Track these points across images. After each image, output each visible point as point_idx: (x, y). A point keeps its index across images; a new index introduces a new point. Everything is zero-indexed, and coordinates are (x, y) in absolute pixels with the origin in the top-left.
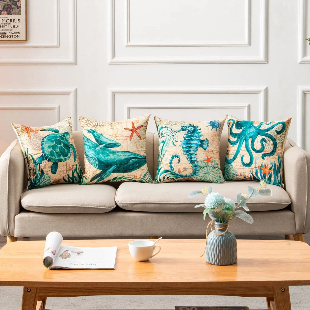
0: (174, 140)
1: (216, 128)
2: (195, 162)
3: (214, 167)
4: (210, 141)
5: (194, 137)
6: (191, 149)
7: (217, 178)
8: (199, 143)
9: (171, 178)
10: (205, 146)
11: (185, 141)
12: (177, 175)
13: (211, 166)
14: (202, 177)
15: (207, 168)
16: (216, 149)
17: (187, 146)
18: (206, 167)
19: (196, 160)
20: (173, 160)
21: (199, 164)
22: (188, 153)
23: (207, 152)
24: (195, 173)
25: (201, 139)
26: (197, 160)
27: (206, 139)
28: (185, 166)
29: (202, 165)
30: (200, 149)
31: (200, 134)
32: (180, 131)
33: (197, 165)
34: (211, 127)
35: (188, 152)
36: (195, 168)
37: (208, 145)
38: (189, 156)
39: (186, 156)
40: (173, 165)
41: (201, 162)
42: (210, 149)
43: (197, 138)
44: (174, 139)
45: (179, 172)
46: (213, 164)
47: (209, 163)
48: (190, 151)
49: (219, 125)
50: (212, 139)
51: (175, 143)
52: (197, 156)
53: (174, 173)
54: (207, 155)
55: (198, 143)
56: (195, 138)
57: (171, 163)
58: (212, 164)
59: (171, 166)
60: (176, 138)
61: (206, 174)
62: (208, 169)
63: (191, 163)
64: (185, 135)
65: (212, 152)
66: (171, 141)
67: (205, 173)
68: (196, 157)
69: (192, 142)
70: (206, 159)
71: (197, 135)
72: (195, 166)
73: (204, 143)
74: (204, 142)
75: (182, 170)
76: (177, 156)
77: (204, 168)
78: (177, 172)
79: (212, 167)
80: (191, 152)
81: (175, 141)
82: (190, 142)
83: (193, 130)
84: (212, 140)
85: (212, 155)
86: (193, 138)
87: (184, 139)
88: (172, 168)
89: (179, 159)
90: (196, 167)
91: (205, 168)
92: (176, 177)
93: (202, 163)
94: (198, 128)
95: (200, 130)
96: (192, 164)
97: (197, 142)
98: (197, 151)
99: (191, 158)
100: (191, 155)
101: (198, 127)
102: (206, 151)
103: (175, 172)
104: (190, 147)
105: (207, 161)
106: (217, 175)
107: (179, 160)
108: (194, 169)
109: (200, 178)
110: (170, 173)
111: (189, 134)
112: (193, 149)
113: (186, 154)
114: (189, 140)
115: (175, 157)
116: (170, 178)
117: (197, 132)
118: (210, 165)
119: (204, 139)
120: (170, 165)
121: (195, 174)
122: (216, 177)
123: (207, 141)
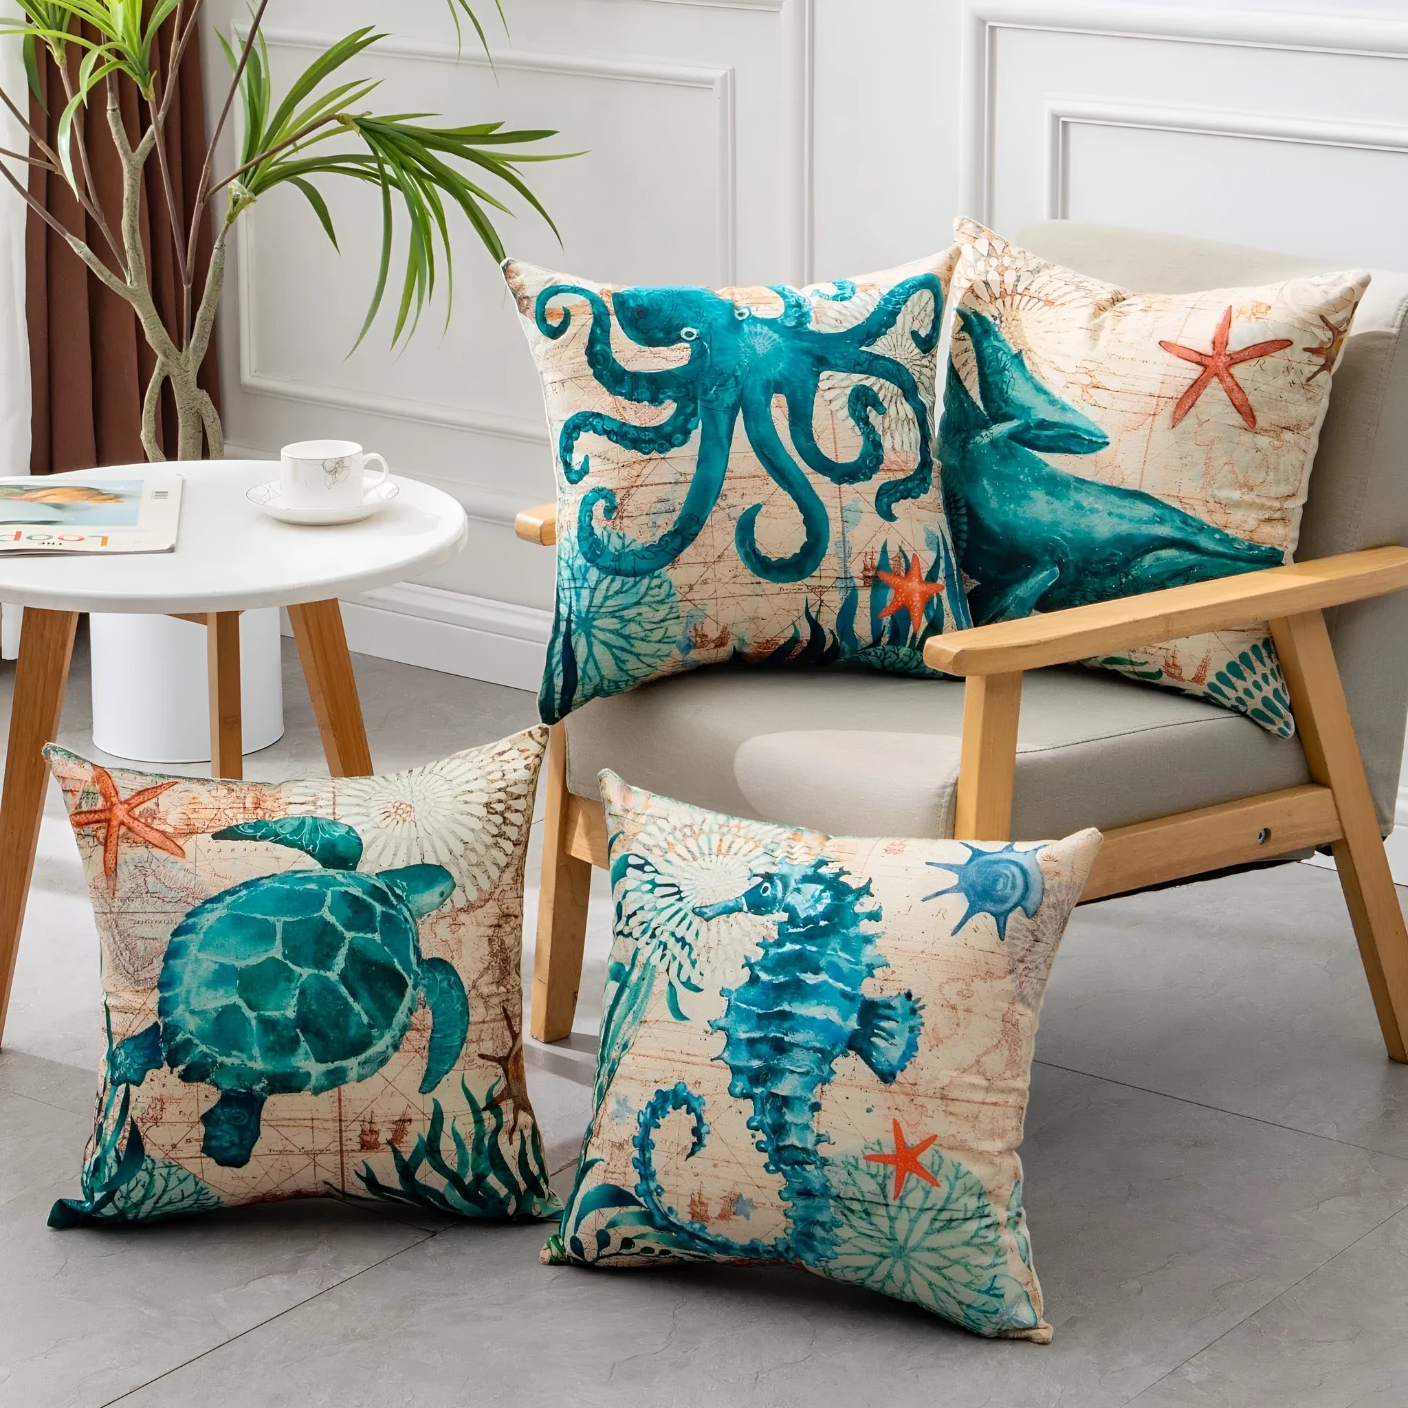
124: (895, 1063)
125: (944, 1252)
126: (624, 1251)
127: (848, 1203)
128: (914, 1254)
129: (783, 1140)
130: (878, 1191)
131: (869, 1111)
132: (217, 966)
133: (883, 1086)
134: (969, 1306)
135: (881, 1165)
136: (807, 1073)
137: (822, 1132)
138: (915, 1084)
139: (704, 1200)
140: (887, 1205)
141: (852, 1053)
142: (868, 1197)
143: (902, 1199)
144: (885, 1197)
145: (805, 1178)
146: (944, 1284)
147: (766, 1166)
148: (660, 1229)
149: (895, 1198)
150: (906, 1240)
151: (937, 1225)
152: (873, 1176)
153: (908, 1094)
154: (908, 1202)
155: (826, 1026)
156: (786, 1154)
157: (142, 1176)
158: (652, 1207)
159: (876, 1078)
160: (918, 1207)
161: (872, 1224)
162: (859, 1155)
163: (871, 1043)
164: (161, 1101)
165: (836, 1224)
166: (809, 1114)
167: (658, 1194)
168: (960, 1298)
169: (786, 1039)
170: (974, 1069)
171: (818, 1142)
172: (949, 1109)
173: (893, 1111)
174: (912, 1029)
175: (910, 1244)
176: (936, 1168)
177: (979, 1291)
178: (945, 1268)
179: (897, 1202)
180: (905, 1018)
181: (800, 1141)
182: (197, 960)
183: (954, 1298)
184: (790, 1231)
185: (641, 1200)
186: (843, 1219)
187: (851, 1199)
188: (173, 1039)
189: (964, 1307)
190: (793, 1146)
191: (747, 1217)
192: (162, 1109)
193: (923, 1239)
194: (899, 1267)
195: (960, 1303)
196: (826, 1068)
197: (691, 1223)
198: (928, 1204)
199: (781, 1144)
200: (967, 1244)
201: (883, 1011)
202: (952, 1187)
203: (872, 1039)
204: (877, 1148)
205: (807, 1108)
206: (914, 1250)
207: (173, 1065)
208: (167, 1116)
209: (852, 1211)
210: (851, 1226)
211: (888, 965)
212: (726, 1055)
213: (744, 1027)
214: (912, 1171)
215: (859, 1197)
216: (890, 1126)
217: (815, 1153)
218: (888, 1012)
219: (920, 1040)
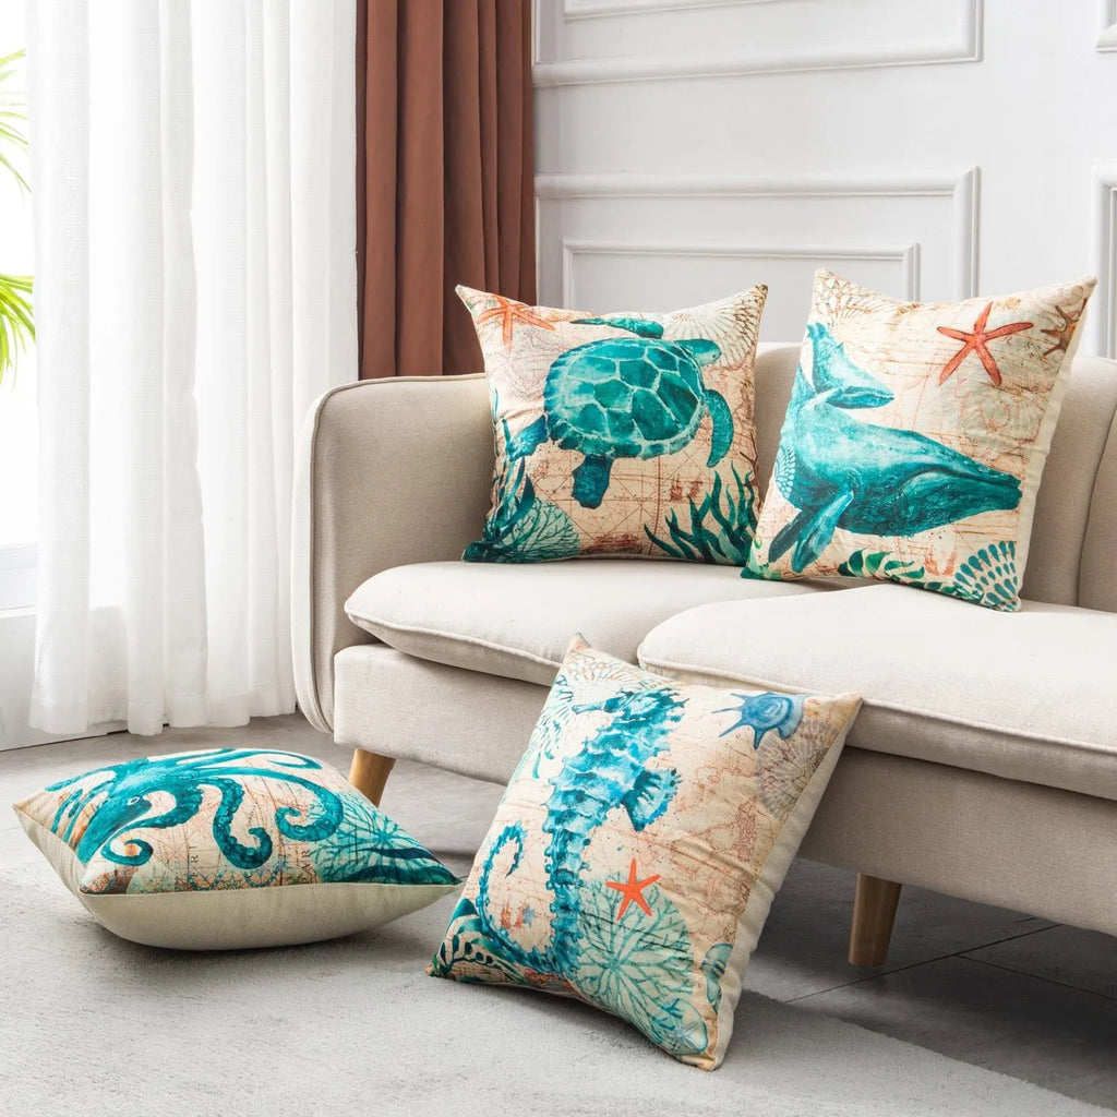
0: (548, 750)
1: (760, 732)
2: (566, 883)
3: (649, 938)
4: (684, 789)
5: (622, 748)
6: (579, 809)
7: (654, 1009)
8: (627, 782)
10: (645, 808)
11: (579, 760)
12: (497, 942)
13: (635, 931)
15: (613, 935)
17: (571, 788)
18: (607, 927)
19: (575, 871)
20: (500, 849)
21: (585, 895)
22: (559, 828)
23: (643, 845)
25: (650, 765)
26: (583, 875)
27: (674, 772)
28: (528, 897)
29: (592, 909)
30: (618, 815)
31: (660, 741)
32: (594, 709)
33: (573, 901)
35: (563, 823)
36: (561, 915)
37: (663, 808)
38: (556, 844)
39: (549, 839)
41: (597, 889)
42: (665, 829)
43: (633, 760)
44: (549, 743)
45: (505, 924)
46: (648, 922)
47: (634, 906)
48: (571, 814)
49: (787, 717)
50: (705, 781)
51: (543, 765)
53: (488, 923)
54: (634, 862)
55: (622, 783)
56: (625, 752)
57: (488, 867)
58: (641, 918)
59: (484, 884)
60: (557, 741)
61: (607, 972)
62: (618, 940)
63: (554, 887)
64: (598, 734)
65: (673, 850)
67: (602, 961)
68: (582, 856)
69: (601, 772)
70: (623, 882)
71: (642, 742)
72: (565, 908)
73: (650, 789)
74: (654, 785)
75: (513, 919)
76: (518, 834)
77: (598, 927)
78: (496, 925)
79: (639, 935)
80: (574, 826)
81: (548, 754)
82: (594, 770)
83: (646, 715)
84: (702, 787)
85: (664, 869)
86: (616, 753)
87: (582, 749)
88: (485, 897)
89: (518, 850)
90: (569, 916)
91: (603, 934)
92: (495, 950)
93: (600, 897)
94: (676, 708)
95: (676, 719)
96: (556, 891)
97: (621, 778)
98: (599, 824)
99: (561, 856)
100: (565, 842)
101: (680, 704)
102: (641, 834)
103: (491, 918)
104: (580, 797)
105: (622, 894)
106: (655, 994)
107: (517, 856)
108: (560, 923)
110: (475, 921)
111: (614, 732)
112: (590, 807)
113: (550, 831)
114: (595, 758)
115: (508, 839)
116: (474, 948)
117: (657, 727)
118: (631, 922)
119: (660, 768)
120: (483, 875)
121: (564, 956)
122: (648, 1000)
123: (672, 784)
124: (647, 818)
125: (641, 968)
126: (467, 956)
127: (588, 918)
128: (622, 966)
129: (562, 865)
130: (609, 911)
131: (619, 849)
132: (580, 383)
134: (654, 1019)
135: (616, 891)
136: (590, 817)
138: (655, 835)
139: (509, 910)
140: (612, 923)
141: (622, 806)
142: (601, 915)
143: (622, 920)
144: (612, 916)
145: (567, 895)
146: (640, 997)
147: (547, 884)
148: (485, 934)
149: (618, 919)
150: (619, 953)
151: (642, 944)
152: (608, 899)
153: (648, 841)
154: (626, 923)
155: (612, 786)
156: (560, 875)
158: (482, 915)
159: (632, 825)
160: (632, 927)
161: (600, 937)
163: (637, 801)
165: (580, 935)
166: (582, 847)
167: (487, 905)
168: (648, 1010)
169: (586, 792)
170: (704, 836)
171: (582, 868)
172: (675, 859)
173: (635, 852)
174: (667, 796)
175: (622, 957)
176: (652, 901)
177: (663, 1008)
178: (641, 981)
179: (619, 922)
180: (665, 787)
181: (571, 865)
182: (568, 379)
183: (644, 1009)
184: (553, 940)
185: (478, 910)
186: (584, 932)
187: (591, 915)
188: (554, 424)
189: (651, 1019)
190: (566, 870)
193: (628, 956)
194: (614, 977)
195: (648, 1014)
196: (602, 815)
197: (501, 930)
198: (639, 927)
199: (560, 867)
200: (660, 965)
201: (652, 780)
202: (660, 918)
203: (639, 799)
204: (616, 877)
205: (582, 842)
206: (623, 962)
207: (555, 440)
209: (590, 925)
210: (589, 939)
211: (669, 750)
212: (549, 803)
213: (567, 783)
214: (634, 900)
215: (596, 914)
216: (629, 863)
217: (577, 876)
218: (656, 781)
219: (669, 805)
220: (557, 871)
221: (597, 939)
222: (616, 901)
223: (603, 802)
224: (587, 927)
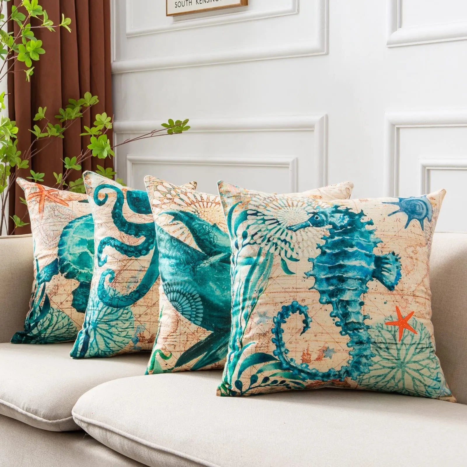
0: (289, 256)
1: (421, 221)
3: (420, 346)
4: (404, 262)
5: (352, 246)
6: (345, 286)
7: (428, 382)
8: (369, 265)
9: (275, 382)
10: (390, 277)
11: (324, 258)
12: (296, 372)
13: (411, 345)
14: (379, 379)
15: (398, 350)
16: (424, 286)
17: (330, 276)
18: (394, 347)
19: (361, 321)
20: (286, 320)
21: (373, 334)
22: (334, 300)
23: (398, 297)
24: (357, 365)
25: (376, 252)
26: (367, 322)
27: (393, 254)
28: (326, 342)
29: (380, 339)
30: (374, 284)
31: (372, 237)
32: (304, 227)
33: (365, 338)
34: (403, 217)
35: (336, 296)
36: (357, 347)
37: (399, 274)
38: (337, 308)
39: (330, 307)
40: (285, 337)
41: (380, 328)
42: (406, 286)
43: (364, 251)
44: (286, 252)
45: (304, 361)
46: (417, 338)
47: (406, 332)
48: (341, 291)
49: (427, 210)
50: (411, 254)
51: (291, 265)
52: (366, 309)
53: (288, 363)
54: (397, 308)
55: (366, 266)
56: (355, 249)
57: (278, 331)
58: (412, 337)
59: (279, 342)
60: (292, 250)
61: (395, 370)
62: (403, 353)
63: (347, 333)
64: (324, 242)
65: (414, 296)
66: (277, 260)
67: (391, 365)
68: (362, 312)
69: (347, 262)
70: (395, 319)
71: (362, 240)
72: (360, 343)
73: (386, 266)
74: (387, 263)
76: (298, 309)
77: (387, 348)
78: (298, 362)
79: (415, 346)
80: (347, 296)
81: (291, 258)
82: (341, 262)
83: (349, 224)
84: (411, 258)
85: (414, 307)
86: (350, 250)
87: (319, 251)
88: (283, 349)
89: (304, 318)
90: (364, 346)
91: (391, 351)
92: (292, 377)
93: (383, 332)
94: (363, 217)
95: (370, 223)
96: (350, 335)
97: (364, 264)
98: (365, 292)
99: (346, 315)
100: (345, 307)
101: (362, 214)
102: (394, 292)
103: (292, 360)
104: (342, 280)
105: (397, 327)
106: (428, 374)
107: (305, 322)
108: (357, 352)
109: (372, 381)
110: (274, 364)
111: (336, 238)
112: (353, 284)
113: (328, 303)
114: (337, 255)
115: (291, 313)
116: (272, 379)
117: (363, 230)
118: (408, 340)
119: (384, 253)
120: (274, 336)
121: (358, 369)
122: (426, 378)
124: (393, 282)
125: (420, 363)
126: (263, 385)
127: (379, 345)
128: (407, 365)
129: (348, 320)
130: (392, 338)
131: (385, 303)
132: (80, 239)
133: (390, 292)
134: (429, 386)
135: (393, 326)
136: (356, 290)
137: (366, 314)
138: (403, 290)
139: (310, 353)
140: (396, 344)
141: (374, 279)
142: (388, 341)
143: (402, 340)
144: (395, 340)
145: (359, 336)
146: (420, 377)
147: (341, 333)
149: (399, 341)
150: (404, 359)
151: (418, 350)
152: (390, 332)
153: (400, 295)
154: (405, 342)
155: (361, 269)
156: (349, 326)
157: (49, 316)
158: (282, 359)
159: (387, 289)
160: (409, 343)
161: (389, 353)
162: (383, 322)
163: (382, 274)
164: (57, 286)
165: (372, 355)
166: (359, 307)
167: (286, 353)
168: (426, 383)
169: (344, 276)
170: (422, 284)
171: (364, 319)
172: (417, 300)
173: (395, 302)
174: (397, 267)
175: (406, 361)
176: (415, 326)
177: (433, 379)
178: (421, 370)
179: (401, 342)
180: (394, 263)
181: (356, 319)
182: (72, 237)
183: (423, 383)
184: (350, 362)
185: (277, 357)
186: (376, 353)
187: (381, 343)
188: (63, 263)
189: (427, 387)
190: (353, 322)
191: (331, 357)
192: (57, 289)
193: (412, 358)
194: (400, 371)
195: (425, 385)
196: (364, 286)
197: (302, 364)
198: (413, 342)
199: (347, 322)
200: (428, 358)
201: (384, 261)
202: (421, 334)
203: (383, 272)
204: (390, 319)
205: (358, 304)
206: (408, 363)
207: (62, 272)
208: (59, 292)
209: (381, 348)
210: (380, 356)
211: (382, 242)
212: (316, 286)
213: (323, 273)
214: (406, 328)
215: (384, 341)
216: (395, 309)
217: (363, 324)
218: (386, 261)
219: (402, 272)
220: (346, 324)
221: (388, 355)
222: (395, 332)
223: (360, 279)
224: (378, 349)
